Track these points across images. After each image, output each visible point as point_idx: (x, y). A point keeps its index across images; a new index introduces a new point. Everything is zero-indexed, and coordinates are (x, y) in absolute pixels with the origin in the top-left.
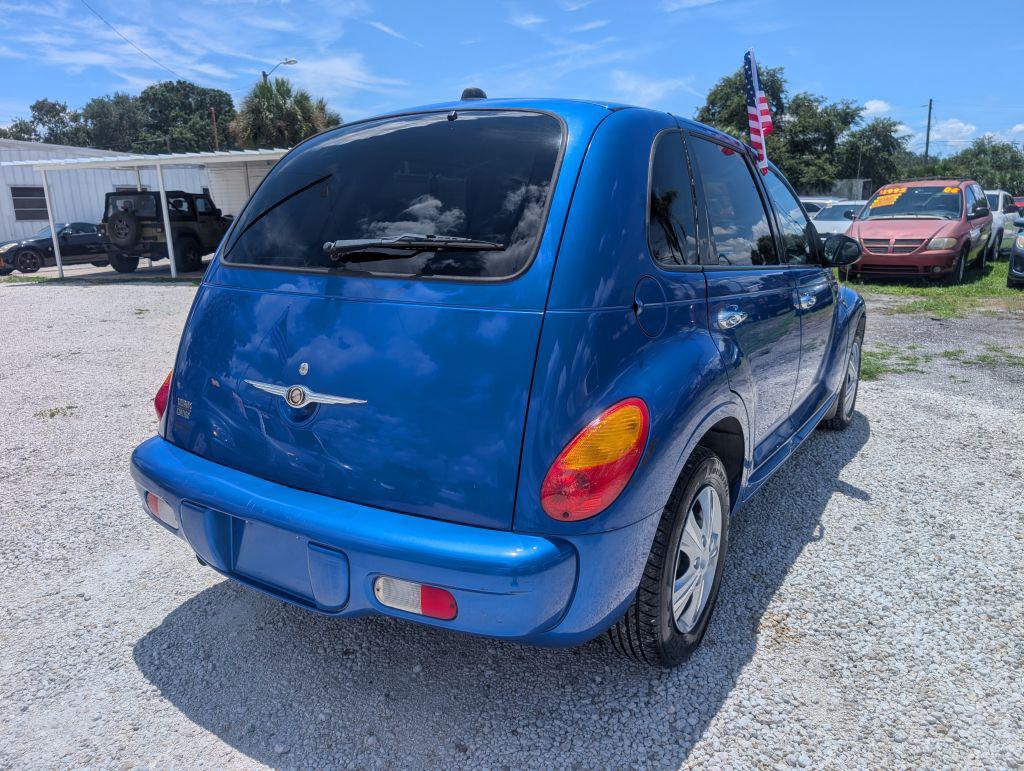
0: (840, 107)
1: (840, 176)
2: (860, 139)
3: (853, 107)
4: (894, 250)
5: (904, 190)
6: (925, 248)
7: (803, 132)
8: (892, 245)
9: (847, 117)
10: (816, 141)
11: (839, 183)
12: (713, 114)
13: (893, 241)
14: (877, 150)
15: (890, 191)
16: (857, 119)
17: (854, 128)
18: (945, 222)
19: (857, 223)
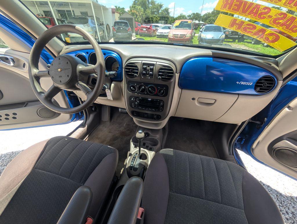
0: (160, 3)
1: (160, 20)
2: (164, 11)
3: (162, 4)
4: (180, 37)
5: (180, 22)
6: (185, 37)
7: (153, 9)
8: (179, 36)
9: (161, 6)
10: (156, 11)
11: (160, 21)
12: (136, 3)
13: (179, 35)
14: (166, 14)
15: (177, 22)
16: (163, 7)
17: (162, 9)
18: (189, 30)
19: (172, 30)
